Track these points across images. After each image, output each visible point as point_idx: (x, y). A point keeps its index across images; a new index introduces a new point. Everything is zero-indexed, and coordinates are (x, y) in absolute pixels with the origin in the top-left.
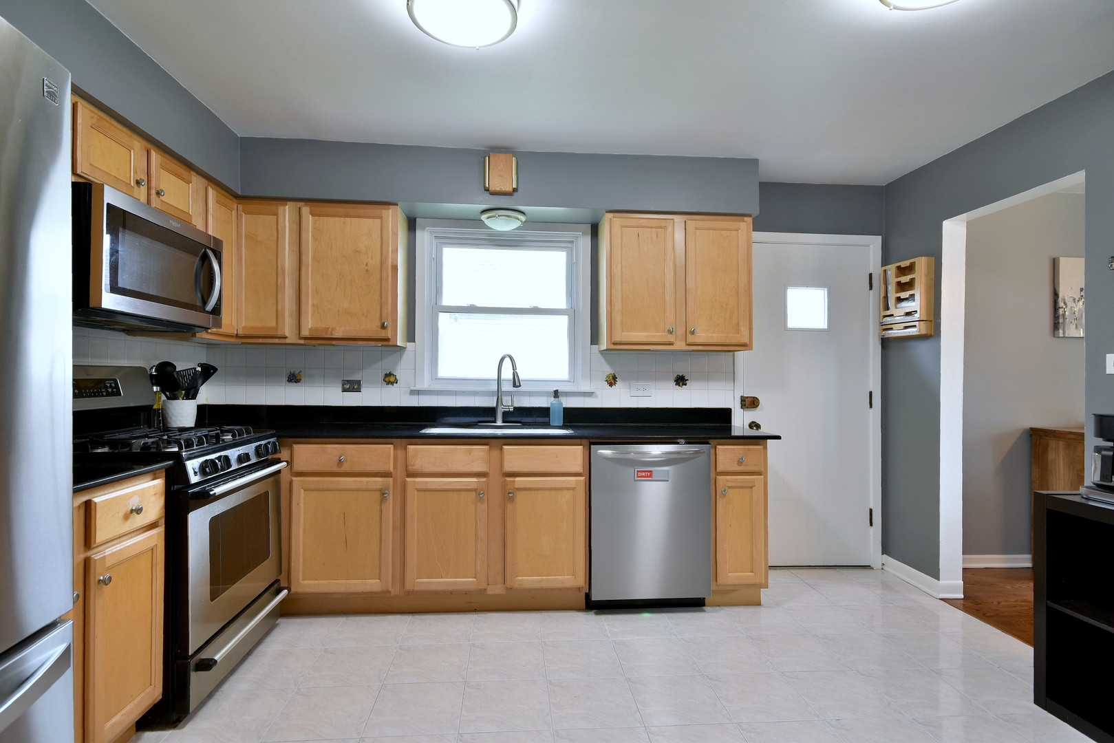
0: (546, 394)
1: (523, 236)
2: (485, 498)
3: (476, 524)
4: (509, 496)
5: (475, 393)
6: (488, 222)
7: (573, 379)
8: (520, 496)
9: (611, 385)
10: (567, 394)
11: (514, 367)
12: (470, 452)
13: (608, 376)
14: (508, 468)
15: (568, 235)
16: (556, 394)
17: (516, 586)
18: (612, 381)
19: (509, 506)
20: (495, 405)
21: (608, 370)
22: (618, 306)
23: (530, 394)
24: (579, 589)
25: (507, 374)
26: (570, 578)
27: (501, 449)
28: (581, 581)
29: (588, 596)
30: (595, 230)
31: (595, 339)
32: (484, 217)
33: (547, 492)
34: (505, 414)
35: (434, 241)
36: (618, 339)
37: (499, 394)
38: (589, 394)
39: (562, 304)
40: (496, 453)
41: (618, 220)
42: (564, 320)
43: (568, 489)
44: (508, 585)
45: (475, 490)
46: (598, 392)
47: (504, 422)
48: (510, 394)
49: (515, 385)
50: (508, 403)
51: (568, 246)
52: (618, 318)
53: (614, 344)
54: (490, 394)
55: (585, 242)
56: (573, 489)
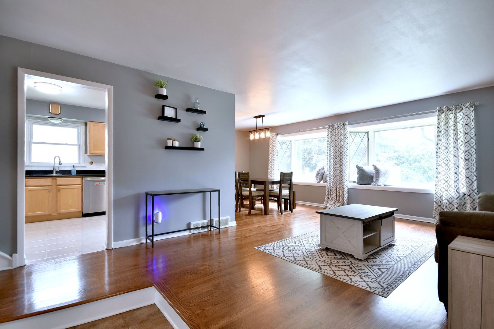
0: (71, 166)
1: (63, 124)
2: (51, 191)
3: (48, 198)
4: (58, 191)
5: (45, 167)
6: (50, 120)
7: (79, 163)
8: (62, 190)
9: (91, 164)
10: (77, 167)
11: (60, 159)
12: (46, 180)
13: (90, 162)
14: (58, 183)
15: (78, 125)
16: (74, 166)
17: (61, 212)
18: (92, 163)
19: (59, 193)
20: (53, 170)
21: (91, 161)
22: (92, 145)
23: (65, 167)
24: (80, 212)
25: (57, 161)
26: (77, 209)
27: (56, 179)
28: (80, 209)
29: (82, 213)
30: (86, 124)
31: (86, 152)
32: (48, 119)
33: (70, 189)
34: (57, 172)
35: (30, 123)
36: (92, 153)
37: (54, 167)
38: (85, 167)
39: (76, 143)
40: (54, 180)
41: (92, 124)
42: (77, 147)
43: (77, 188)
44: (58, 212)
45: (48, 190)
46: (87, 166)
47: (56, 174)
48: (58, 167)
49: (60, 164)
50: (57, 169)
51: (78, 128)
52: (92, 148)
53: (91, 154)
54: (52, 167)
55: (83, 127)
56: (78, 188)
